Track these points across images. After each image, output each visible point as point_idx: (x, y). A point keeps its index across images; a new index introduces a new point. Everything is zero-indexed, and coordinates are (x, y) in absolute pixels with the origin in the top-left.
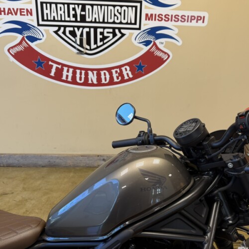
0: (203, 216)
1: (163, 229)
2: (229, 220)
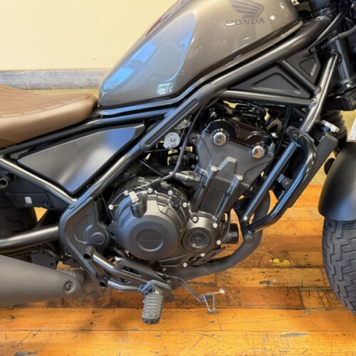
0: (312, 74)
1: (254, 88)
2: (347, 83)
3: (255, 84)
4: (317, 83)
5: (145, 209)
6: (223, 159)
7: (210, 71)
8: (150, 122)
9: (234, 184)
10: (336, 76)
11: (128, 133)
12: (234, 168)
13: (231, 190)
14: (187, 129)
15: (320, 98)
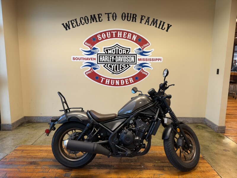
0: (155, 111)
3: (146, 111)
4: (157, 112)
5: (127, 133)
6: (141, 125)
7: (138, 109)
8: (127, 118)
9: (143, 130)
10: (160, 111)
11: (124, 120)
12: (143, 127)
13: (143, 131)
14: (134, 120)
15: (157, 114)
